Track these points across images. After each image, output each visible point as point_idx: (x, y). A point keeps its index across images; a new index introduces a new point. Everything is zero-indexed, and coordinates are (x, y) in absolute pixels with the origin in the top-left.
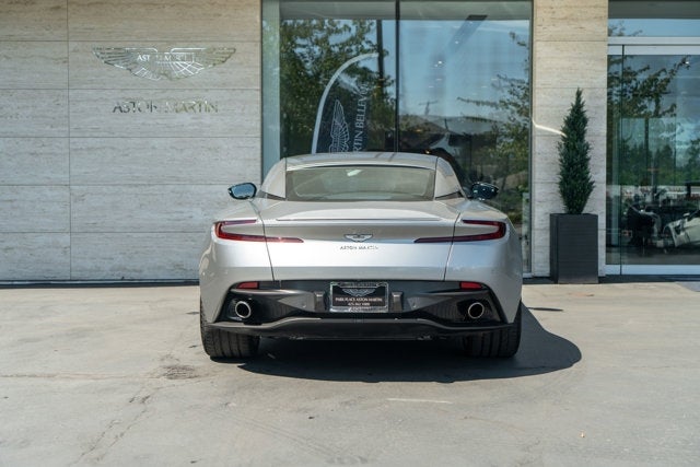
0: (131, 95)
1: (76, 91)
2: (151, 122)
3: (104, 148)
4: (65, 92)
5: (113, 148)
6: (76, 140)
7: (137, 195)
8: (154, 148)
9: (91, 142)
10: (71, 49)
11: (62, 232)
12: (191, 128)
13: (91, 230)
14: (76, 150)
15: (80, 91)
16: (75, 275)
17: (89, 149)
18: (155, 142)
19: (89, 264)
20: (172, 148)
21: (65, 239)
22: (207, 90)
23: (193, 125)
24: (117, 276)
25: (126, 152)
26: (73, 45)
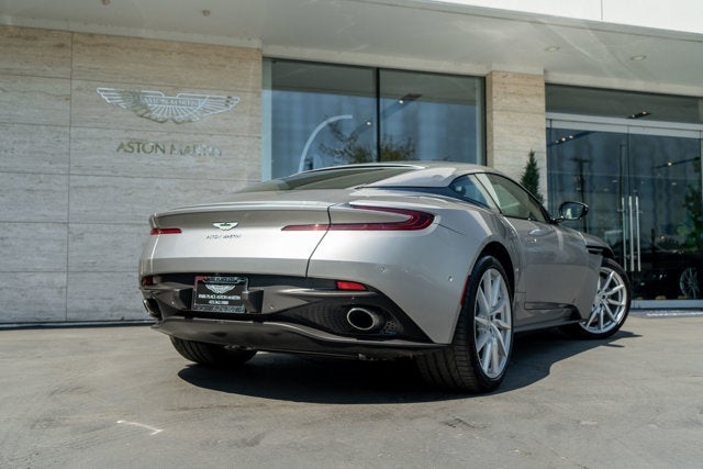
0: (135, 135)
1: (78, 129)
2: (155, 163)
3: (106, 186)
4: (67, 130)
5: (116, 187)
6: (76, 177)
7: (139, 234)
8: (158, 188)
9: (92, 180)
10: (74, 88)
11: (57, 271)
12: (196, 170)
13: (89, 269)
14: (75, 187)
15: (82, 130)
16: (71, 316)
17: (89, 187)
18: (159, 183)
19: (87, 305)
20: (176, 188)
21: (61, 279)
22: (211, 135)
23: (198, 167)
24: (116, 316)
25: (130, 191)
26: (76, 83)
